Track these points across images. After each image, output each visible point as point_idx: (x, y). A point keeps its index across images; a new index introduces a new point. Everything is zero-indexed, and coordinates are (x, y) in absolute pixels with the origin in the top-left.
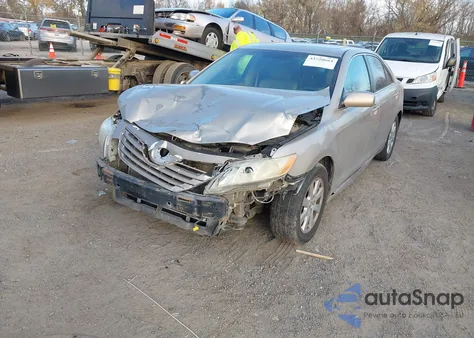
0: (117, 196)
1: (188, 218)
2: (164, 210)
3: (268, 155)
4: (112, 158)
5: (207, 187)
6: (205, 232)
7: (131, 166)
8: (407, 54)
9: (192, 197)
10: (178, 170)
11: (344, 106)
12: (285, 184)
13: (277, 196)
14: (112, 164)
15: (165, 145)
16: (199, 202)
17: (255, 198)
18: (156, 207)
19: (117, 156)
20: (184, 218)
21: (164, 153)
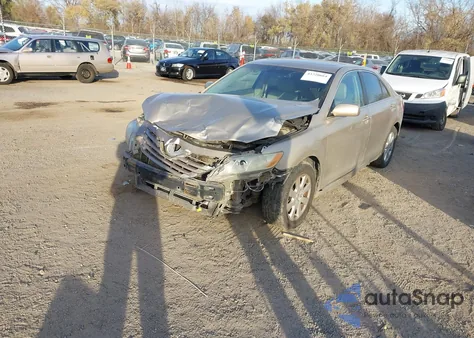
0: (138, 183)
1: (194, 202)
2: (175, 195)
3: (259, 152)
4: (135, 152)
5: (209, 176)
6: (206, 213)
7: (150, 157)
8: (420, 70)
9: (196, 183)
10: (187, 162)
11: (333, 115)
12: (273, 176)
13: (267, 186)
14: (135, 156)
15: (178, 141)
16: (202, 187)
17: (248, 187)
18: (169, 193)
19: (139, 150)
20: (191, 202)
21: (177, 148)
